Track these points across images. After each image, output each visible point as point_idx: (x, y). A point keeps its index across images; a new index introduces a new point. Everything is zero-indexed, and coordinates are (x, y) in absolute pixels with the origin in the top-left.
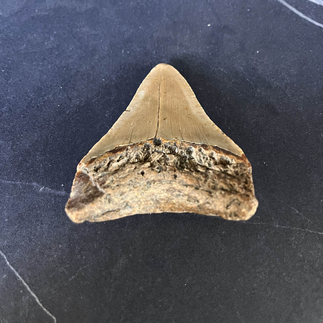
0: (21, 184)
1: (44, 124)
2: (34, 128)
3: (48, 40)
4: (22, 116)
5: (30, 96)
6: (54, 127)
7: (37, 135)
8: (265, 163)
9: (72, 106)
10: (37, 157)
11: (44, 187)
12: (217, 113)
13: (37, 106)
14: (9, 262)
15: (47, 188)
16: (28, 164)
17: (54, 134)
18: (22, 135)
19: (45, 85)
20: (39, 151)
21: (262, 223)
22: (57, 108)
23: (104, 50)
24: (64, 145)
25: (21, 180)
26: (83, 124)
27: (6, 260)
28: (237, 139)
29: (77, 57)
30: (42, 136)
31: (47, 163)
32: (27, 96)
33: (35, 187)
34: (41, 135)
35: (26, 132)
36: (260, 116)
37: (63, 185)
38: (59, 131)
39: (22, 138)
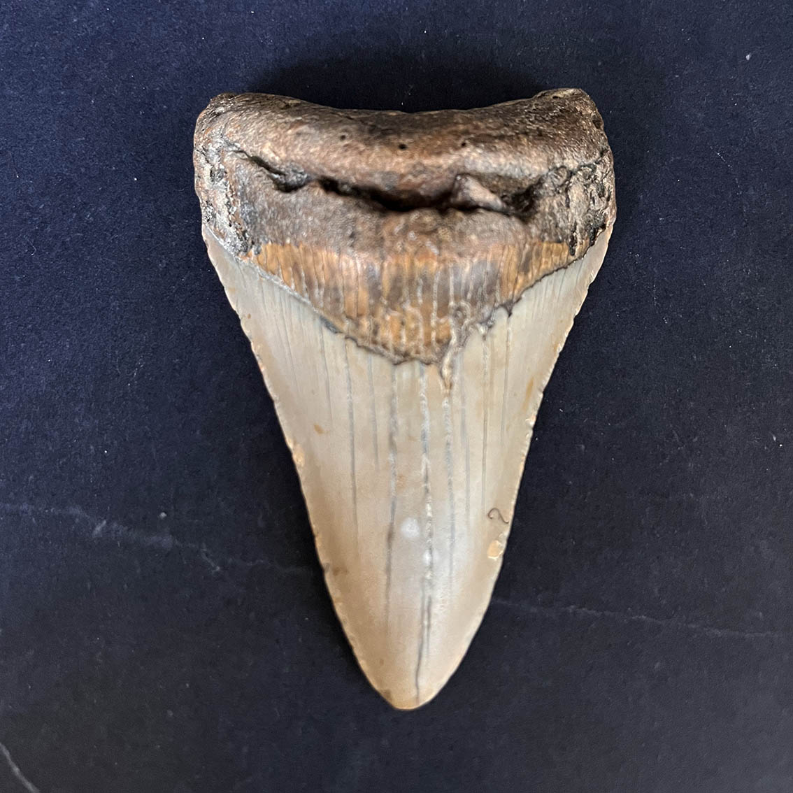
0: (33, 511)
1: (89, 305)
2: (58, 322)
3: (80, 8)
4: (17, 278)
5: (36, 208)
6: (122, 318)
7: (71, 344)
8: (775, 439)
9: (174, 243)
10: (77, 420)
11: (105, 522)
12: (626, 271)
13: (64, 243)
14: (20, 768)
15: (115, 525)
16: (49, 443)
17: (125, 341)
18: (22, 345)
19: (83, 170)
20: (82, 399)
21: (769, 633)
22: (127, 250)
23: (263, 45)
24: (156, 378)
25: (31, 499)
26: (214, 306)
27: (11, 763)
28: (692, 358)
29: (178, 69)
30: (88, 347)
31: (109, 442)
32: (28, 208)
33: (77, 520)
34: (82, 345)
35: (33, 336)
36: (759, 280)
37: (163, 515)
38: (140, 330)
39: (25, 354)
